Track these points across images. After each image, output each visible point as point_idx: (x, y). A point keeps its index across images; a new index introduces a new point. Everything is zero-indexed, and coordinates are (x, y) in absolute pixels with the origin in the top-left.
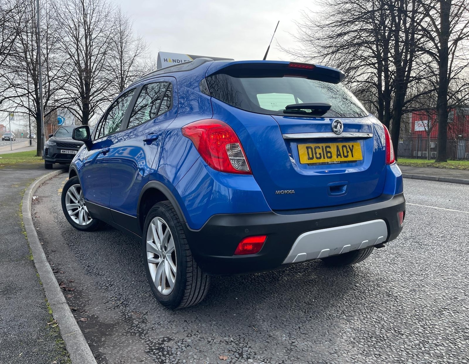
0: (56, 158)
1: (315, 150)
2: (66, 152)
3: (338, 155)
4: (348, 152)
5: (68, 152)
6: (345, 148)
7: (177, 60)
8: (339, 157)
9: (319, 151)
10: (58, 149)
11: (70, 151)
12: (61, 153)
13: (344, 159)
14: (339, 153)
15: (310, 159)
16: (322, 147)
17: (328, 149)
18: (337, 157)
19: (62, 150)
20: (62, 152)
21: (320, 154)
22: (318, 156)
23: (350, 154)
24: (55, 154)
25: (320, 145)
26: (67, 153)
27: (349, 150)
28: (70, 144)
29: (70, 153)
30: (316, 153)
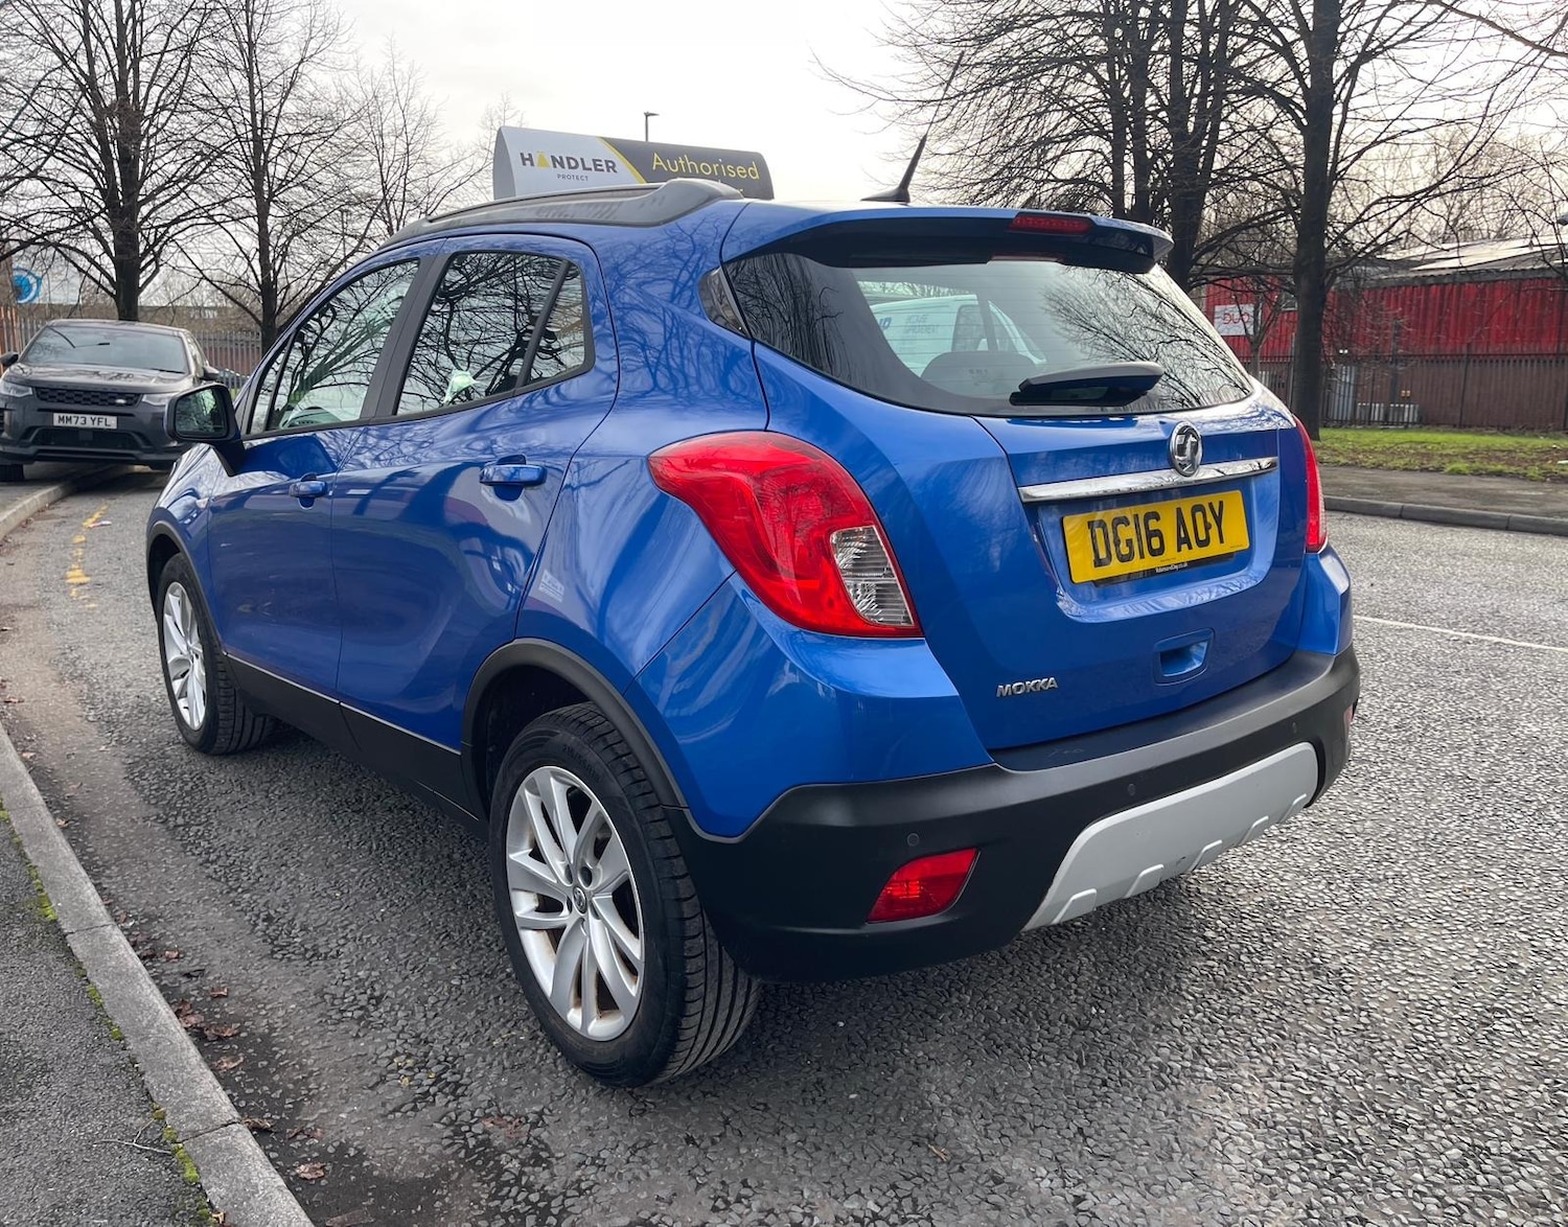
0: (34, 443)
1: (1115, 529)
2: (74, 420)
3: (1183, 541)
4: (1207, 527)
5: (81, 420)
6: (1199, 515)
7: (568, 159)
8: (1184, 546)
9: (1127, 532)
10: (40, 410)
11: (88, 417)
12: (56, 423)
13: (1198, 553)
14: (1183, 535)
15: (1098, 563)
16: (1136, 517)
17: (1153, 524)
18: (1179, 550)
19: (56, 416)
20: (57, 420)
21: (1129, 543)
22: (1125, 550)
23: (1214, 532)
24: (31, 429)
25: (1128, 512)
26: (79, 425)
27: (1210, 519)
28: (86, 392)
29: (89, 424)
30: (1117, 543)
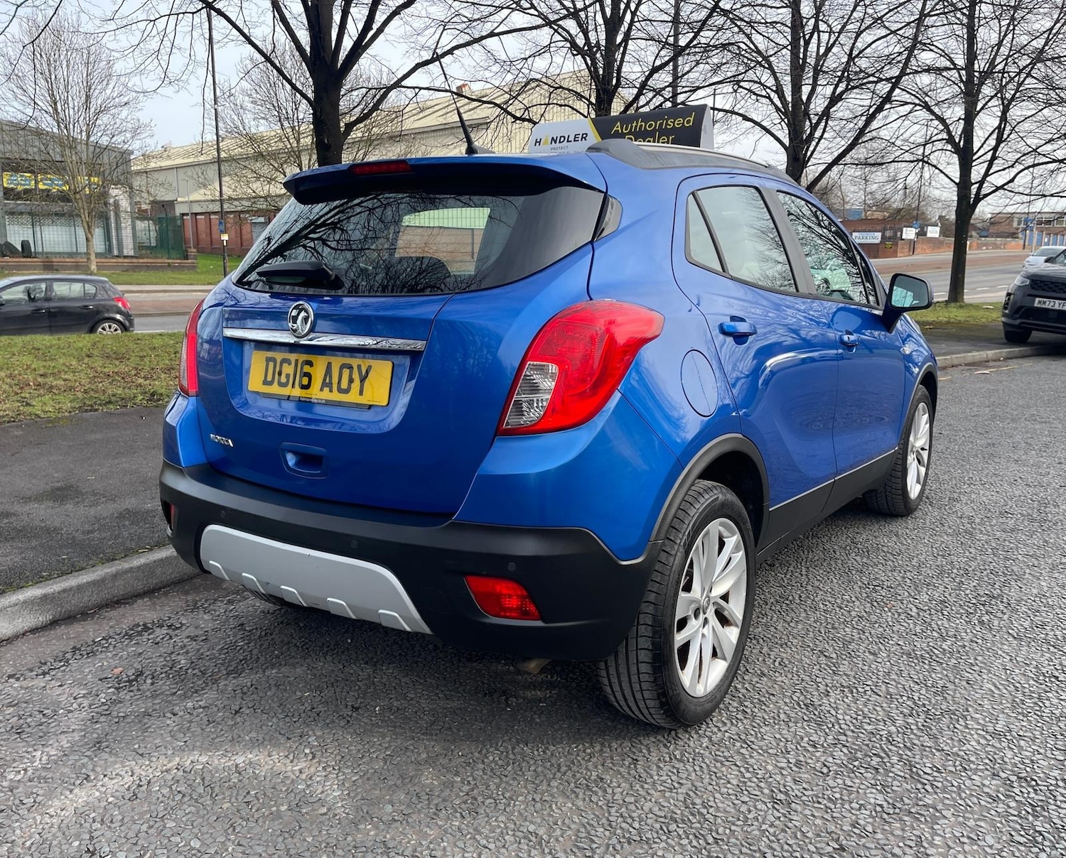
0: (1020, 318)
1: (281, 365)
2: (1047, 303)
3: (326, 384)
4: (351, 381)
5: (1052, 304)
6: (346, 373)
8: (326, 389)
9: (287, 369)
10: (1029, 295)
11: (1057, 301)
12: (1036, 305)
13: (336, 396)
14: (327, 381)
15: (265, 383)
16: (297, 361)
17: (307, 369)
18: (322, 390)
19: (1037, 299)
20: (1037, 303)
21: (288, 376)
22: (283, 379)
23: (356, 385)
24: (1021, 307)
25: (293, 357)
26: (1050, 307)
29: (1057, 307)
30: (280, 374)
